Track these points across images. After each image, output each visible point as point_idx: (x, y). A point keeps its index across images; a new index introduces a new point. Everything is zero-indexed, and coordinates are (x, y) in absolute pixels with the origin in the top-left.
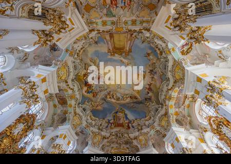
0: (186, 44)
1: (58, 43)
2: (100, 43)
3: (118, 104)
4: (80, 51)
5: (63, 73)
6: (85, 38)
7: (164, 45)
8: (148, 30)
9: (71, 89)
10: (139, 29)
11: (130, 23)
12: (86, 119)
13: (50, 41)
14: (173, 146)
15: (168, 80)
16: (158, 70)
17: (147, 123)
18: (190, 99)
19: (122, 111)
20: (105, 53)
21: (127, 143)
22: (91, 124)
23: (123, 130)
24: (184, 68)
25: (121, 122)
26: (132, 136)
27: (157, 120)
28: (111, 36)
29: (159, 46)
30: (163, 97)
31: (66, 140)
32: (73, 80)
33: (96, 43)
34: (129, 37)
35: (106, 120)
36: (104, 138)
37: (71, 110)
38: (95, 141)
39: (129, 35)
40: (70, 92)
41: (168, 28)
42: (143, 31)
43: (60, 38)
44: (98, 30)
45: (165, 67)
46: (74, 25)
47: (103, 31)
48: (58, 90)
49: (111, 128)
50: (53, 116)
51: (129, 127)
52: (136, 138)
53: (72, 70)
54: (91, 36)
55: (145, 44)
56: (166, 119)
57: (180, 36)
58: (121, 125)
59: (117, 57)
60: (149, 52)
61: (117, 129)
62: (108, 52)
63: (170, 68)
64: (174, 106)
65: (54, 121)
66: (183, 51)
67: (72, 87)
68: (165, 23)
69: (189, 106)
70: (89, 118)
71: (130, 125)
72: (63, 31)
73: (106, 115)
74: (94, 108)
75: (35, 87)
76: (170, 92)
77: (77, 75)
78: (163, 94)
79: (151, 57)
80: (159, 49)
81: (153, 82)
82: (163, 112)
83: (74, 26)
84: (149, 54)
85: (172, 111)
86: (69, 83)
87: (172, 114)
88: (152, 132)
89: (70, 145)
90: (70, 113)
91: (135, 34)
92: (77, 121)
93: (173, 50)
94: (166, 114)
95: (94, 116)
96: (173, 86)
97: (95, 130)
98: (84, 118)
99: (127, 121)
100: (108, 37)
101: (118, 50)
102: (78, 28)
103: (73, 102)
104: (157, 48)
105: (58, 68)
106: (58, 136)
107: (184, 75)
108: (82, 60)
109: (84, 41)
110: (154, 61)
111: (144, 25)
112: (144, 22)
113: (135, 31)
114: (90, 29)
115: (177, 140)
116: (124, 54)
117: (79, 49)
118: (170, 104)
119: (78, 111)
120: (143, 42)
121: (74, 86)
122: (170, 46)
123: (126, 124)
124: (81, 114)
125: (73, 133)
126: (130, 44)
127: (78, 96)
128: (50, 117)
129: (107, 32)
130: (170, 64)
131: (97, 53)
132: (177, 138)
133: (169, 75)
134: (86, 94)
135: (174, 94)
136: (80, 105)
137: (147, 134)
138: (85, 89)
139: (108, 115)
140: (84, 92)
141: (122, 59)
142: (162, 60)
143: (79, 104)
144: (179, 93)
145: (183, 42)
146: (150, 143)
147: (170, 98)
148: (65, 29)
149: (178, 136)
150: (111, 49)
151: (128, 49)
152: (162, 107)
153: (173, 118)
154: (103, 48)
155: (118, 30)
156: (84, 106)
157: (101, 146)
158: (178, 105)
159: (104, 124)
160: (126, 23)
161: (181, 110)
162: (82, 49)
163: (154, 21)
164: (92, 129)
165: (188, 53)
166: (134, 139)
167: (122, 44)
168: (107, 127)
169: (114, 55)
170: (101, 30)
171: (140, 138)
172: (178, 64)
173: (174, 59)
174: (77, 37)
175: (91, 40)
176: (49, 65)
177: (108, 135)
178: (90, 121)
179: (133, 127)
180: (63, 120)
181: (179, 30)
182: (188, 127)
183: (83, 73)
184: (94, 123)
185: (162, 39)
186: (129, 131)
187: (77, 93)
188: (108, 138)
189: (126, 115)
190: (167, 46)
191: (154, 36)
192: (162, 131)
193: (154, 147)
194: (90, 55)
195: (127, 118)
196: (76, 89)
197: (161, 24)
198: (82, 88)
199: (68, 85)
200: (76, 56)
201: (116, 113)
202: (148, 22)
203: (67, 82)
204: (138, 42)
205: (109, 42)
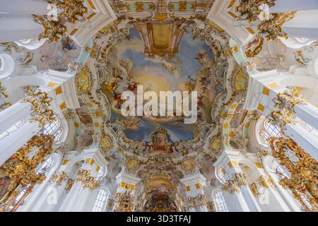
0: (255, 41)
1: (73, 37)
2: (133, 38)
3: (159, 122)
4: (105, 50)
5: (84, 81)
6: (113, 30)
7: (223, 42)
8: (203, 18)
9: (97, 103)
10: (190, 17)
11: (177, 6)
12: (117, 141)
13: (61, 33)
14: (224, 171)
15: (225, 91)
16: (213, 78)
17: (194, 146)
18: (251, 117)
19: (164, 132)
20: (141, 53)
21: (168, 168)
22: (124, 147)
23: (164, 154)
24: (247, 75)
25: (162, 144)
26: (175, 160)
27: (207, 141)
28: (150, 27)
29: (217, 44)
30: (216, 114)
31: (94, 166)
32: (98, 91)
33: (128, 37)
34: (174, 30)
35: (143, 142)
36: (141, 163)
37: (98, 130)
38: (130, 166)
39: (175, 26)
40: (95, 107)
41: (232, 15)
42: (195, 20)
43: (76, 30)
44: (130, 18)
45: (223, 74)
46: (94, 8)
47: (138, 20)
48: (78, 104)
49: (150, 152)
50: (75, 138)
51: (172, 151)
52: (179, 163)
53: (95, 77)
54: (120, 27)
55: (198, 40)
56: (218, 141)
57: (247, 28)
58: (163, 148)
59: (157, 59)
60: (202, 52)
61: (157, 153)
62: (145, 52)
63: (229, 75)
64: (229, 125)
65: (77, 144)
66: (250, 51)
67: (97, 100)
68: (229, 7)
69: (248, 125)
70: (121, 139)
71: (173, 148)
72: (79, 17)
73: (143, 136)
74: (128, 127)
75: (47, 100)
76: (226, 107)
77: (103, 84)
78: (217, 109)
79: (205, 60)
80: (216, 48)
81: (205, 95)
82: (215, 132)
83: (95, 11)
84: (201, 56)
85: (226, 131)
86: (92, 96)
87: (226, 135)
88: (200, 156)
89: (100, 171)
90: (97, 134)
91: (183, 25)
92: (106, 143)
93: (236, 49)
94: (219, 135)
95: (128, 137)
96: (231, 99)
97: (130, 154)
98: (115, 140)
99: (170, 144)
100: (145, 30)
101: (158, 49)
102: (101, 13)
103: (100, 120)
104: (213, 46)
105: (77, 74)
106: (83, 161)
107: (246, 86)
108: (108, 63)
109: (110, 35)
110: (208, 66)
111: (197, 10)
112: (197, 5)
113: (184, 20)
114: (119, 15)
115: (230, 165)
116: (167, 55)
117: (104, 46)
118: (224, 123)
119: (108, 131)
120: (194, 38)
121: (100, 99)
122: (232, 43)
123: (169, 147)
124: (111, 135)
125: (103, 157)
126: (176, 40)
127: (106, 113)
128: (72, 138)
129: (143, 21)
130: (230, 70)
131: (129, 53)
132: (230, 162)
133: (227, 85)
134: (116, 109)
135: (231, 110)
136: (110, 124)
137: (193, 158)
138: (115, 103)
139: (146, 136)
140: (113, 107)
141: (164, 62)
142: (219, 64)
143: (108, 122)
144: (237, 109)
145: (251, 37)
146: (197, 169)
147: (225, 115)
148: (81, 15)
149: (231, 160)
150: (149, 48)
151: (172, 47)
152: (214, 127)
153: (226, 139)
154: (138, 46)
155: (160, 18)
156: (114, 125)
157: (137, 171)
158: (234, 124)
159: (141, 147)
160: (171, 6)
161: (237, 130)
162: (108, 46)
163: (212, 4)
164: (125, 152)
165: (255, 53)
166: (178, 164)
167: (164, 39)
168: (144, 150)
169: (153, 57)
170: (135, 17)
171: (185, 163)
172: (240, 71)
173: (235, 62)
174: (100, 28)
175: (120, 33)
176: (64, 70)
177: (145, 159)
178: (123, 143)
179: (177, 150)
180: (89, 143)
181: (247, 18)
182: (244, 150)
183: (111, 82)
184: (127, 145)
185: (221, 32)
186: (172, 155)
187: (104, 108)
188: (146, 163)
189: (168, 136)
190: (228, 43)
191: (211, 28)
192: (213, 154)
193: (202, 173)
194: (119, 56)
195: (169, 140)
196: (103, 102)
197: (223, 9)
198: (110, 102)
199: (92, 98)
200: (100, 58)
201: (156, 133)
202: (203, 5)
203: (90, 94)
204: (187, 37)
205: (147, 37)
